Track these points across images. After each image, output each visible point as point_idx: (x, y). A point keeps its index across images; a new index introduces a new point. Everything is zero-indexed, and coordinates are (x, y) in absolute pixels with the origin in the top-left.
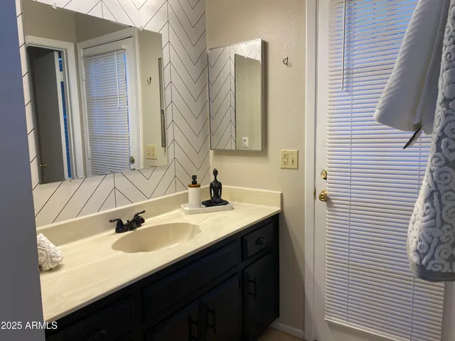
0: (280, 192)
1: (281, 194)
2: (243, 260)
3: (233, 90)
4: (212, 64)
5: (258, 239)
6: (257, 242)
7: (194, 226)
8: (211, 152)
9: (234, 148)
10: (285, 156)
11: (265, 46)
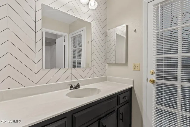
0: (133, 79)
1: (133, 80)
2: (118, 105)
3: (115, 45)
4: (108, 35)
5: (124, 97)
6: (123, 98)
7: (99, 90)
8: (107, 64)
9: (115, 63)
10: (135, 65)
11: (127, 26)
